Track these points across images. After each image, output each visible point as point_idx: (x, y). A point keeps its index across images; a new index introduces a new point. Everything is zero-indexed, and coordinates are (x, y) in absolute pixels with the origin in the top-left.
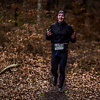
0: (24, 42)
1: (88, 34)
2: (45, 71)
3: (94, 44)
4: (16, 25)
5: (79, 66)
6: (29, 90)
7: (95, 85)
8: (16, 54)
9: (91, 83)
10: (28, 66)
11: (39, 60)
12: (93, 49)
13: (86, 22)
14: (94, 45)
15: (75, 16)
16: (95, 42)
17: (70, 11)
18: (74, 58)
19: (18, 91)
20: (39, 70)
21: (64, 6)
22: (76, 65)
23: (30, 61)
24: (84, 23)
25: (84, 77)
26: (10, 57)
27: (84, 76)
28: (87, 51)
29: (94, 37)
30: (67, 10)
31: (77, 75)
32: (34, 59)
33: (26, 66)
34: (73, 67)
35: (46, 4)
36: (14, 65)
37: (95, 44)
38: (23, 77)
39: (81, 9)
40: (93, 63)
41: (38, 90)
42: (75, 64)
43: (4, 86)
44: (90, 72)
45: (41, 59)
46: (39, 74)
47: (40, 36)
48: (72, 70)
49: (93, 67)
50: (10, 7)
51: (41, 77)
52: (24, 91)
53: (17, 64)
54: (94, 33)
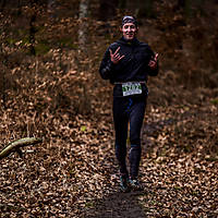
0: (49, 89)
1: (190, 72)
2: (95, 152)
3: (202, 93)
4: (33, 51)
5: (170, 142)
6: (61, 193)
7: (203, 184)
8: (32, 116)
9: (197, 178)
10: (58, 141)
11: (83, 129)
12: (200, 105)
13: (184, 45)
14: (202, 97)
15: (161, 33)
16: (205, 90)
17: (149, 21)
18: (158, 123)
19: (38, 196)
20: (82, 150)
21: (137, 11)
22: (162, 139)
23: (64, 130)
24: (181, 48)
25: (179, 166)
26: (19, 122)
27: (182, 164)
28: (187, 109)
29: (202, 79)
30: (143, 20)
31: (164, 161)
32: (71, 126)
33: (55, 142)
34: (156, 144)
35: (98, 6)
36: (28, 139)
37: (206, 95)
38: (48, 166)
39: (175, 19)
40: (200, 135)
41: (80, 195)
42: (160, 137)
43: (7, 185)
44: (194, 156)
45: (87, 127)
46: (82, 160)
47: (85, 76)
48: (155, 149)
49: (201, 144)
50: (20, 12)
51: (88, 166)
52: (49, 196)
53: (34, 138)
54: (203, 70)
